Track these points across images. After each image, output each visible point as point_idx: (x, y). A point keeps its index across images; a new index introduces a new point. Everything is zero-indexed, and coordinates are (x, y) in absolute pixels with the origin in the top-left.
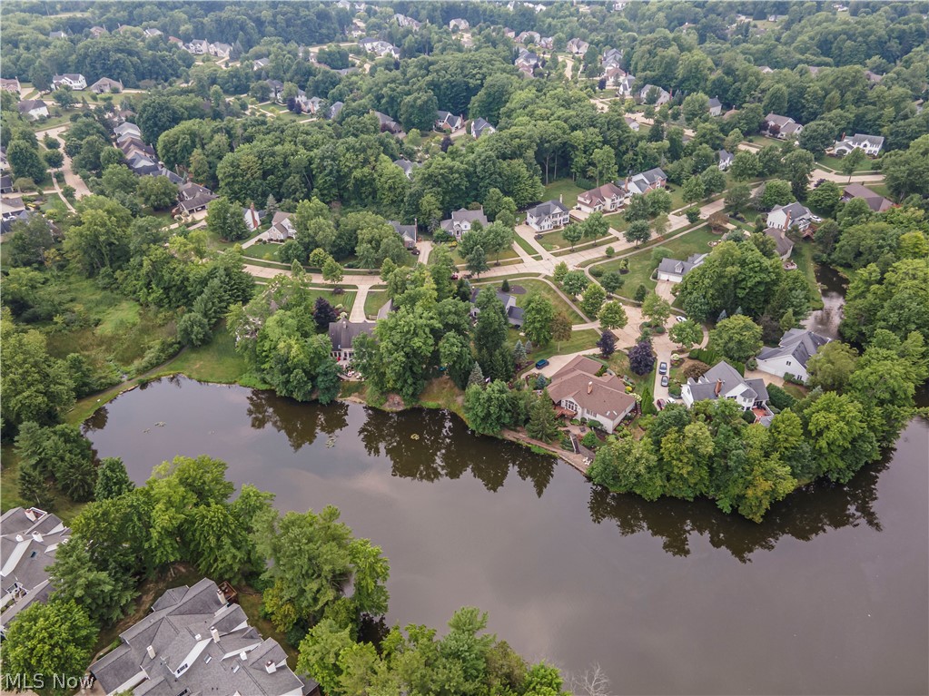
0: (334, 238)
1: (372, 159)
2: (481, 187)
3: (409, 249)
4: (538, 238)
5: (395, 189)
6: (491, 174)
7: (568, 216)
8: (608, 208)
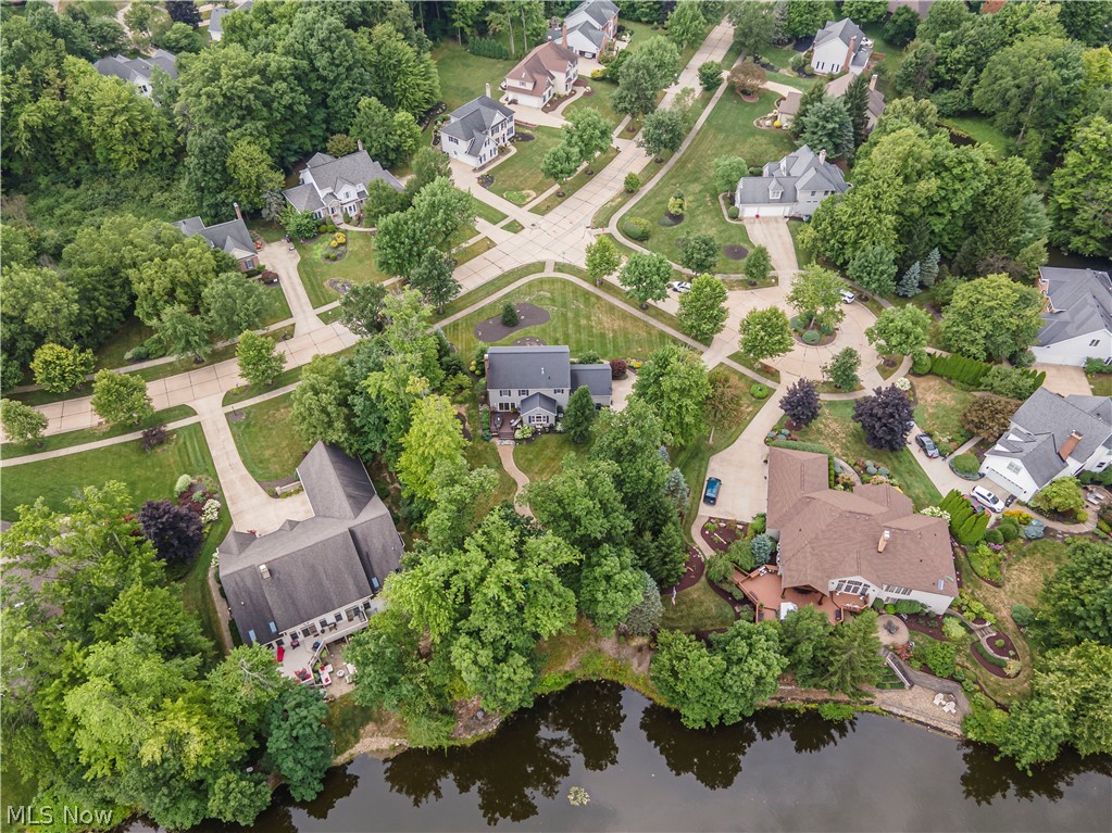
0: (75, 307)
1: (51, 73)
2: (335, 100)
3: (250, 274)
4: (486, 181)
5: (135, 134)
6: (349, 69)
7: (512, 124)
8: (563, 91)
